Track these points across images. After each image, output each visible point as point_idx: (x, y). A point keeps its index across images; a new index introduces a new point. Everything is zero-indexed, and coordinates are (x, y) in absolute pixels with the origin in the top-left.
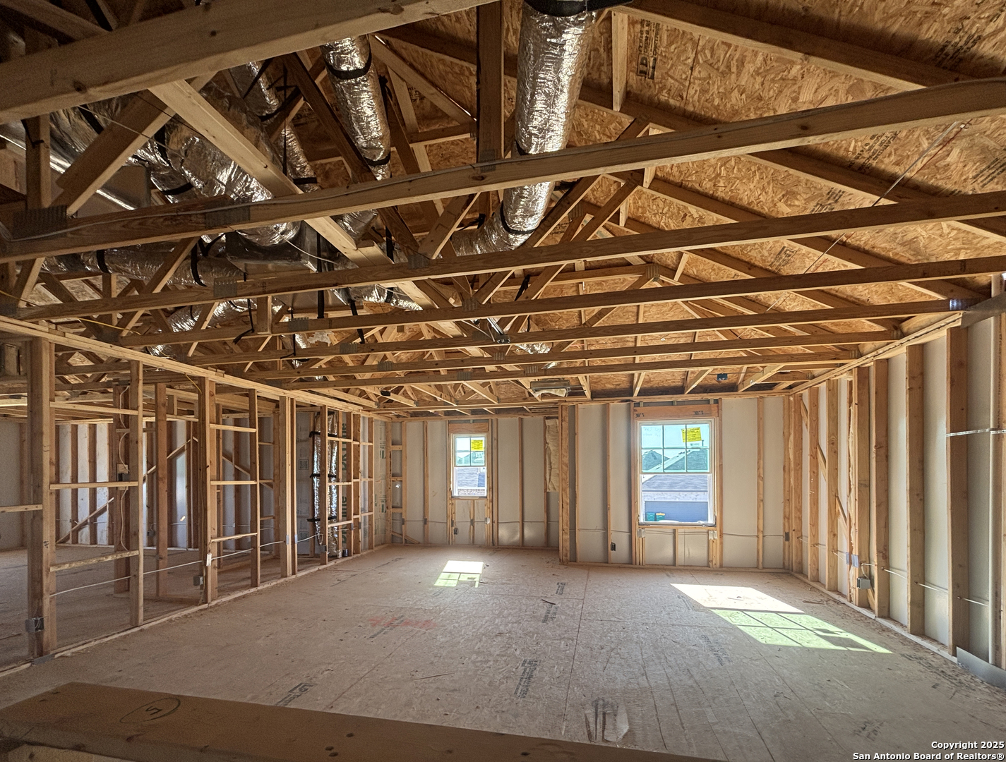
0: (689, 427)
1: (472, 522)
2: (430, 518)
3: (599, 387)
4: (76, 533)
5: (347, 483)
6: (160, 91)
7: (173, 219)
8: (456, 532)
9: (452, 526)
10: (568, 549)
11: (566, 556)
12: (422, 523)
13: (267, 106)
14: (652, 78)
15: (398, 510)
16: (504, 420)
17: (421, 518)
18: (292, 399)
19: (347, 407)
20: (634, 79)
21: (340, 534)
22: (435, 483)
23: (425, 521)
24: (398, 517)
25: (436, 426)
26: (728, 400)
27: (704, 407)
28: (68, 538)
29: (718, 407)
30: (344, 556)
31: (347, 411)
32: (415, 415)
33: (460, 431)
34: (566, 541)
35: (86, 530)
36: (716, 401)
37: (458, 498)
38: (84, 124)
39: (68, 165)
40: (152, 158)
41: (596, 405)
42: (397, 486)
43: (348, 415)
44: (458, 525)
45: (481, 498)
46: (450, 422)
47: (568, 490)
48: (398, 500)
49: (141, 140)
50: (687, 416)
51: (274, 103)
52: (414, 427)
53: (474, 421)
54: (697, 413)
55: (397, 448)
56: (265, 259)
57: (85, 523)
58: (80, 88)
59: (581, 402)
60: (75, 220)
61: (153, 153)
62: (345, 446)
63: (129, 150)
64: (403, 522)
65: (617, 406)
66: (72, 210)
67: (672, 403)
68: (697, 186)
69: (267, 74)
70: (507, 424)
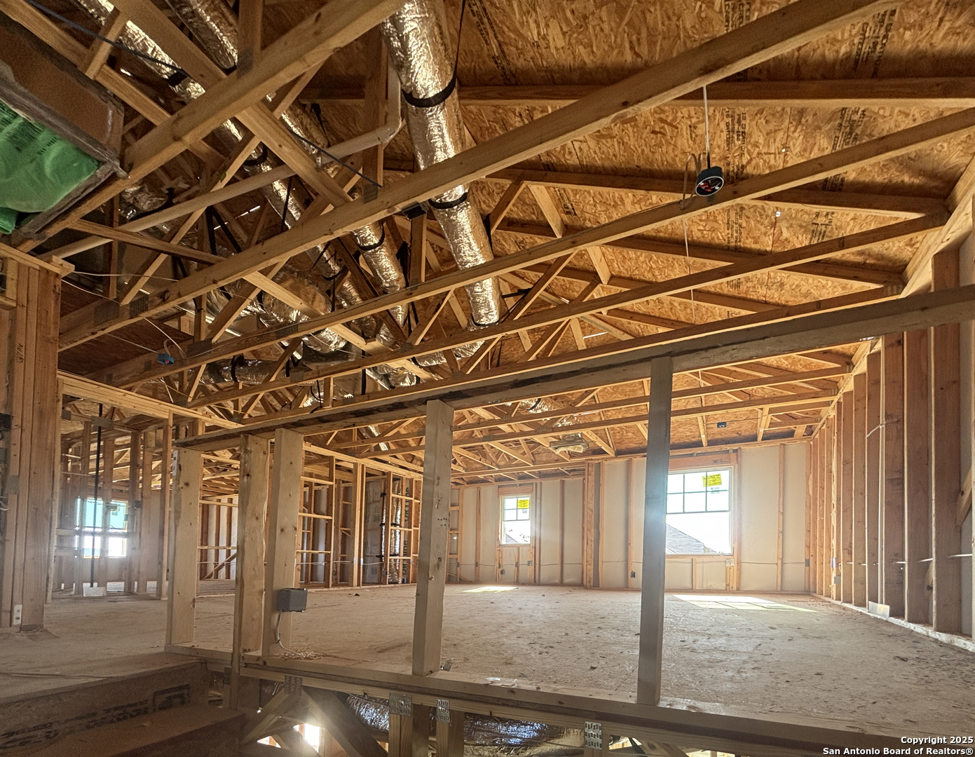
0: (710, 474)
1: (517, 565)
2: (481, 562)
3: (623, 447)
4: (217, 571)
5: (407, 529)
6: (248, 278)
7: (261, 336)
8: (502, 572)
9: (499, 567)
10: (592, 576)
11: (590, 582)
12: (474, 566)
13: (334, 271)
14: (575, 214)
15: (454, 556)
16: (547, 483)
17: (474, 563)
18: (363, 465)
19: (409, 474)
20: (565, 217)
21: (401, 566)
22: (486, 535)
23: (477, 564)
24: (454, 562)
25: (488, 491)
26: (747, 448)
27: (723, 456)
28: (211, 575)
29: (737, 455)
30: (403, 582)
31: (409, 477)
32: (471, 482)
33: (509, 494)
34: (590, 570)
35: (224, 570)
36: (735, 451)
37: (504, 546)
38: (223, 298)
39: (213, 319)
40: (256, 309)
41: (621, 461)
42: (455, 538)
43: (411, 480)
44: (504, 568)
45: (525, 545)
46: (499, 487)
47: (592, 530)
48: (455, 549)
49: (248, 301)
50: (706, 464)
51: (337, 269)
52: (470, 492)
53: (520, 485)
54: (715, 462)
55: (455, 508)
56: (326, 361)
57: (223, 565)
58: (215, 282)
59: (606, 459)
60: (217, 344)
61: (257, 307)
62: (408, 504)
63: (243, 306)
64: (458, 565)
65: (640, 462)
66: (214, 340)
67: (691, 455)
68: (642, 278)
69: (329, 251)
70: (551, 485)
